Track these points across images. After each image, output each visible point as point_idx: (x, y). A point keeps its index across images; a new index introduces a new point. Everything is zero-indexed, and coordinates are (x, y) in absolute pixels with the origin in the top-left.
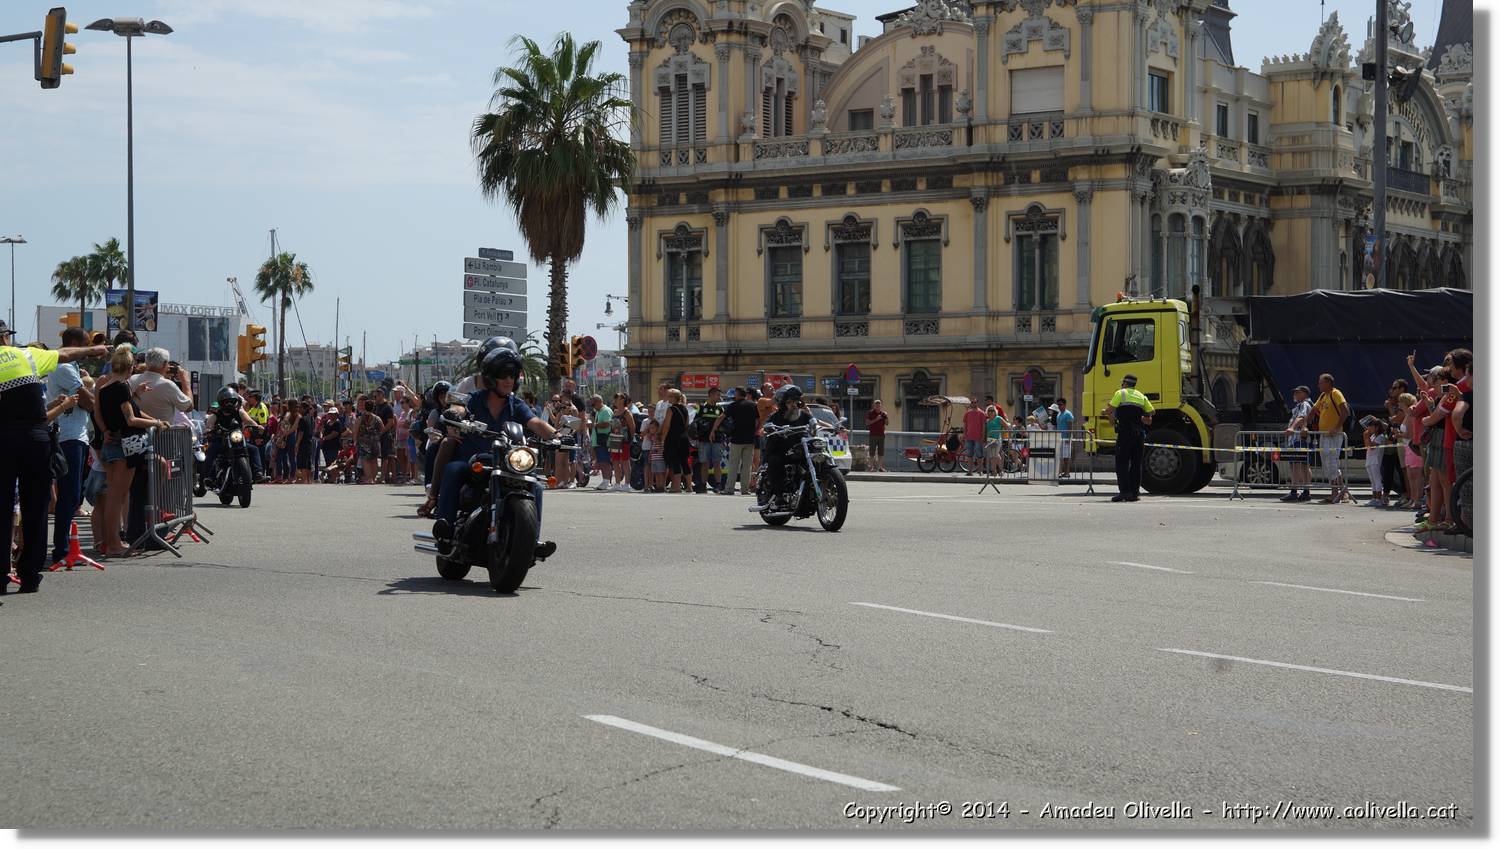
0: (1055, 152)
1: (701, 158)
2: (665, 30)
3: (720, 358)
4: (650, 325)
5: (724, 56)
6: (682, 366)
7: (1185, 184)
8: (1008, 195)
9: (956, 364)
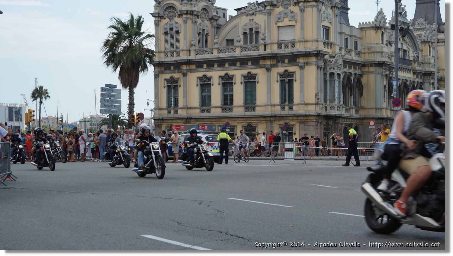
0: (292, 53)
1: (178, 55)
2: (166, 13)
3: (184, 120)
4: (162, 109)
5: (185, 22)
6: (172, 122)
7: (334, 63)
8: (277, 67)
9: (261, 121)
